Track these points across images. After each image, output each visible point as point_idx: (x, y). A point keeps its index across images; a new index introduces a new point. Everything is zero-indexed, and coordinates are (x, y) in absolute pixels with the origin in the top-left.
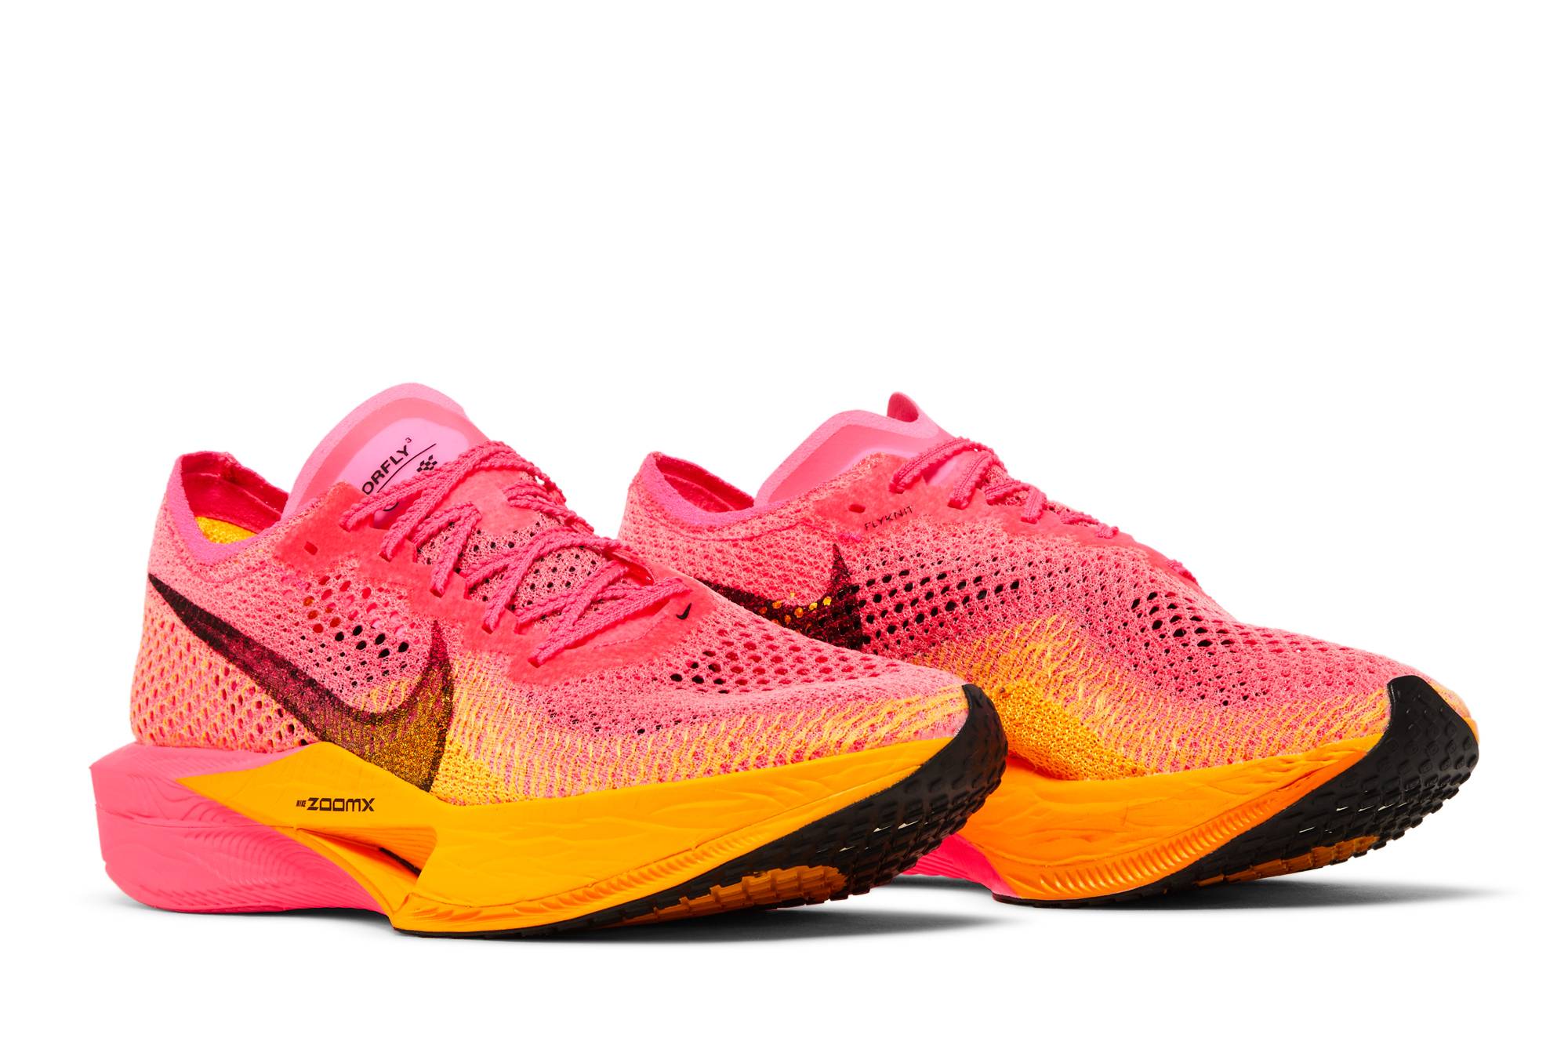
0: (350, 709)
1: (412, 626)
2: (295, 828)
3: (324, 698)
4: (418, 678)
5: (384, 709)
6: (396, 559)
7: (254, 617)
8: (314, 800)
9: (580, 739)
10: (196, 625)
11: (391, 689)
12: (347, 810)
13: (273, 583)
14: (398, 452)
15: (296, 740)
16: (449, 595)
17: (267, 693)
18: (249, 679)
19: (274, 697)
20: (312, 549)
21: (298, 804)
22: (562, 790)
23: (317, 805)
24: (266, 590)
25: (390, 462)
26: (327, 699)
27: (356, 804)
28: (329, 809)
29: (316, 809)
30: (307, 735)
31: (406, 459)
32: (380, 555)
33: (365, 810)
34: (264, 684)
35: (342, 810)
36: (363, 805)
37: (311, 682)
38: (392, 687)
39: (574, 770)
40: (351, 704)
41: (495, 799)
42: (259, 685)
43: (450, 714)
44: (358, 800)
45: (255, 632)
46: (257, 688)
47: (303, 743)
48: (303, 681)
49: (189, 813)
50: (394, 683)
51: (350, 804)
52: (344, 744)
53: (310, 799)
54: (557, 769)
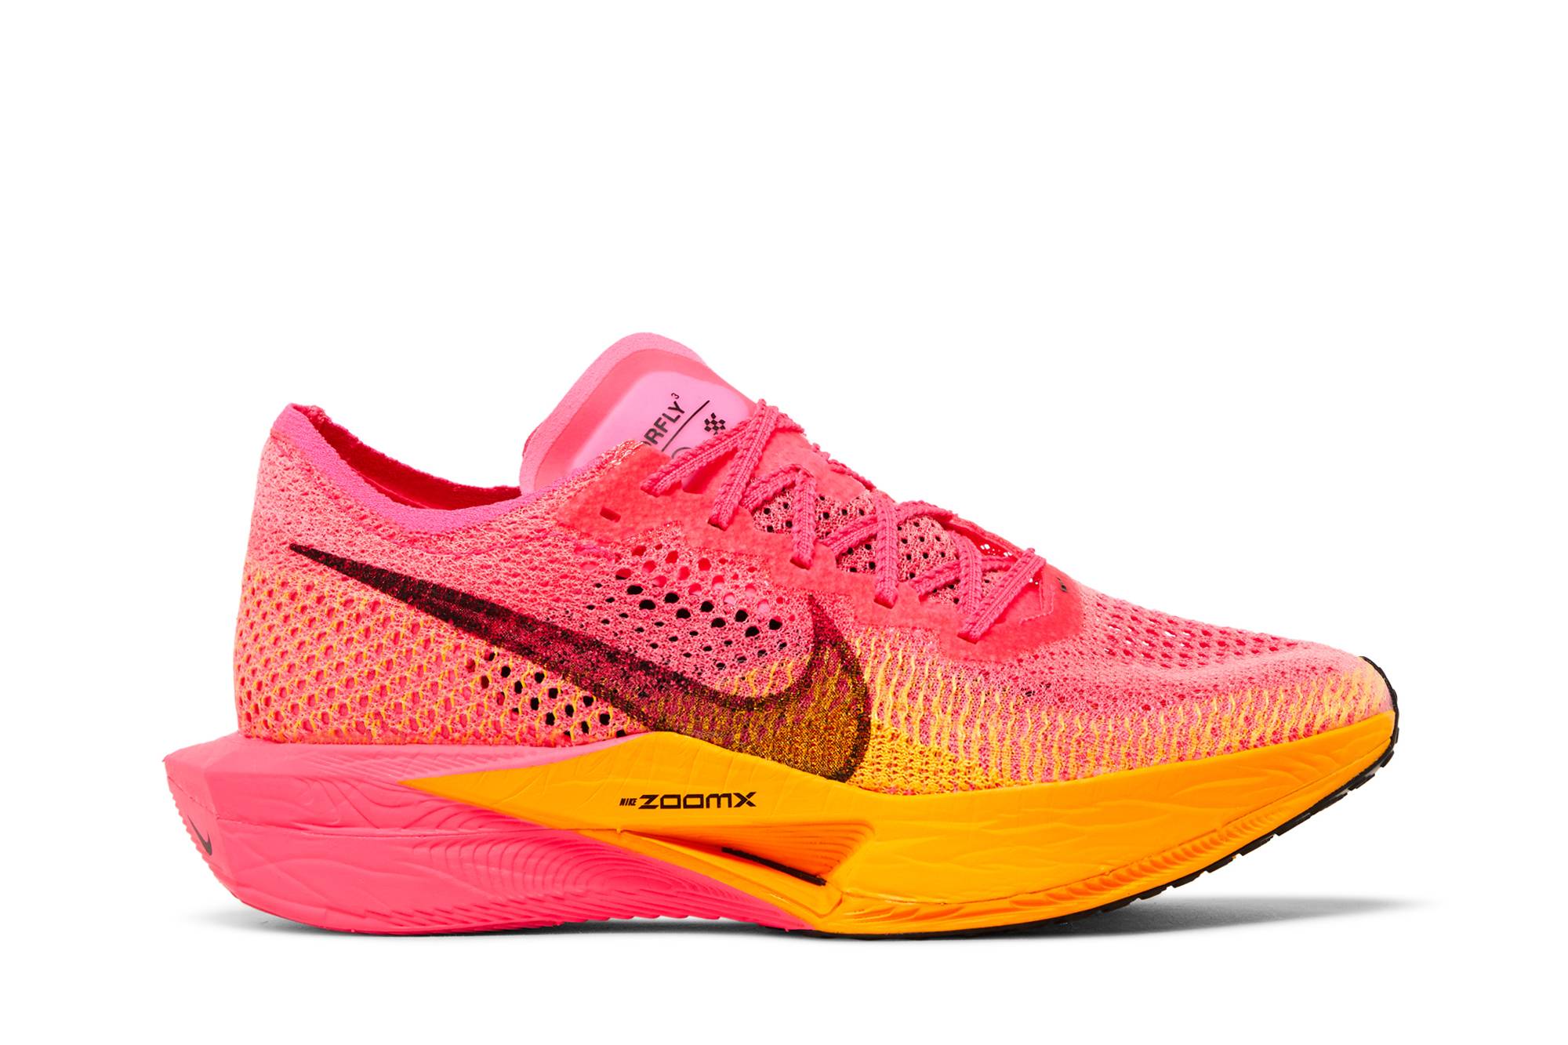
0: (717, 693)
1: (780, 600)
2: (619, 830)
3: (669, 682)
4: (807, 658)
5: (765, 692)
6: (731, 528)
7: (535, 592)
8: (652, 798)
9: (1077, 718)
10: (430, 603)
11: (773, 670)
12: (708, 806)
13: (565, 553)
14: (670, 408)
15: (612, 731)
16: (818, 566)
17: (564, 678)
18: (529, 663)
19: (575, 681)
20: (610, 515)
21: (623, 802)
22: (1065, 772)
23: (656, 802)
24: (552, 562)
25: (664, 419)
26: (672, 683)
27: (724, 801)
28: (678, 806)
29: (654, 807)
30: (627, 723)
31: (684, 418)
32: (709, 522)
33: (739, 805)
34: (557, 669)
35: (701, 806)
36: (736, 800)
37: (645, 666)
38: (774, 668)
39: (1077, 751)
40: (717, 688)
41: (968, 786)
42: (548, 669)
43: (867, 699)
44: (729, 796)
45: (540, 611)
46: (545, 673)
47: (620, 734)
48: (629, 664)
49: (420, 819)
50: (776, 664)
51: (714, 801)
52: (697, 732)
53: (644, 797)
54: (1055, 750)
